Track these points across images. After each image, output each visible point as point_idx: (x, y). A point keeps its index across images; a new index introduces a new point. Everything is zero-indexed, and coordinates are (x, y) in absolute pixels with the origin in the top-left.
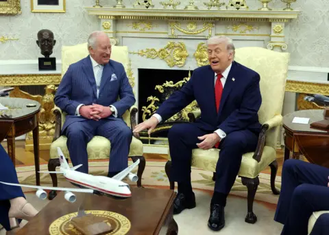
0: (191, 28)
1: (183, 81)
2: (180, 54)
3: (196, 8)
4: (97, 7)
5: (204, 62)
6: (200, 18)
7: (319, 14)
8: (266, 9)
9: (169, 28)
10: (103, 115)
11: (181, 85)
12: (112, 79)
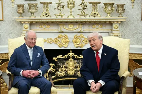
0: (71, 27)
1: (67, 55)
2: (65, 41)
3: (73, 17)
4: (20, 17)
5: (78, 44)
6: (75, 22)
7: (136, 18)
8: (110, 17)
9: (59, 27)
10: (35, 75)
11: (67, 57)
12: (38, 56)
